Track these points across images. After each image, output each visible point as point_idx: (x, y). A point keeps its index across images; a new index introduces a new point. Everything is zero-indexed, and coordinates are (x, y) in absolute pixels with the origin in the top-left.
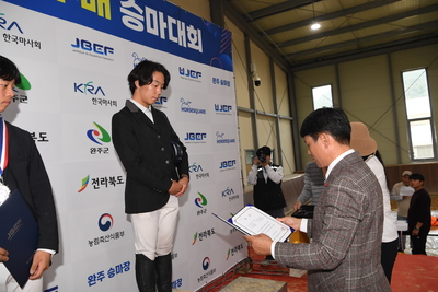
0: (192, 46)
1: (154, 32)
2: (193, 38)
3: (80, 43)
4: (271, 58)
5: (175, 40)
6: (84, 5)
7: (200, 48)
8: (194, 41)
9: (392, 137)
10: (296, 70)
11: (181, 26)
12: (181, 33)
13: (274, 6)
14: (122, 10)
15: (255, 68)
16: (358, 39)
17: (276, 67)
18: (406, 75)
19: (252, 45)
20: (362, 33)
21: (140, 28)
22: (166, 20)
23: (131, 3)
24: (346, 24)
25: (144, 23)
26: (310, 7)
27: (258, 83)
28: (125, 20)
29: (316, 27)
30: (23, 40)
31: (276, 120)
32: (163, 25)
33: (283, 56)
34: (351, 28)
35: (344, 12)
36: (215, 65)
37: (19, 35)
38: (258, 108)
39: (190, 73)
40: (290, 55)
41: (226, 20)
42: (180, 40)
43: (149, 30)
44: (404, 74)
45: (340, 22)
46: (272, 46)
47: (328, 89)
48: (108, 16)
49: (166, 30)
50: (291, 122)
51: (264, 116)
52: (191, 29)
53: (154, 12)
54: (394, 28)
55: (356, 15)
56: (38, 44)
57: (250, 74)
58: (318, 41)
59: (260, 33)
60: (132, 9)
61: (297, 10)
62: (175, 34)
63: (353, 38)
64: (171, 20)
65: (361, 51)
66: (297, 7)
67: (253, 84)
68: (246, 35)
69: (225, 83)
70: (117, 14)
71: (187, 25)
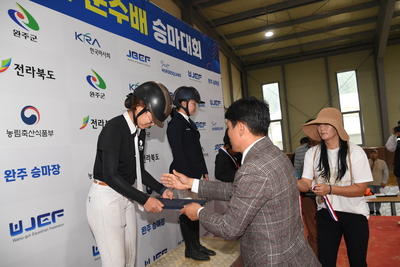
0: (195, 54)
1: (172, 43)
2: (194, 47)
3: (132, 54)
4: (228, 59)
5: (184, 49)
6: (133, 25)
7: (200, 56)
8: (196, 50)
10: (249, 68)
11: (188, 38)
12: (189, 44)
13: (233, 16)
14: (154, 28)
16: (301, 45)
17: (232, 67)
18: (340, 76)
20: (305, 40)
21: (164, 42)
22: (179, 35)
23: (158, 22)
24: (293, 32)
25: (167, 37)
26: (264, 17)
28: (156, 35)
29: (269, 34)
30: (101, 53)
32: (178, 38)
33: (238, 57)
34: (296, 35)
35: (292, 22)
36: (210, 69)
37: (99, 49)
39: (195, 75)
40: (243, 56)
42: (188, 50)
43: (170, 43)
44: (339, 75)
45: (288, 30)
46: (230, 48)
47: (275, 86)
48: (146, 33)
49: (180, 42)
52: (194, 40)
53: (172, 29)
54: (331, 36)
55: (301, 25)
56: (108, 55)
58: (269, 45)
59: (221, 37)
60: (159, 27)
61: (253, 19)
62: (185, 46)
63: (298, 43)
64: (182, 34)
65: (303, 55)
66: (253, 17)
69: (216, 83)
70: (151, 31)
71: (192, 38)
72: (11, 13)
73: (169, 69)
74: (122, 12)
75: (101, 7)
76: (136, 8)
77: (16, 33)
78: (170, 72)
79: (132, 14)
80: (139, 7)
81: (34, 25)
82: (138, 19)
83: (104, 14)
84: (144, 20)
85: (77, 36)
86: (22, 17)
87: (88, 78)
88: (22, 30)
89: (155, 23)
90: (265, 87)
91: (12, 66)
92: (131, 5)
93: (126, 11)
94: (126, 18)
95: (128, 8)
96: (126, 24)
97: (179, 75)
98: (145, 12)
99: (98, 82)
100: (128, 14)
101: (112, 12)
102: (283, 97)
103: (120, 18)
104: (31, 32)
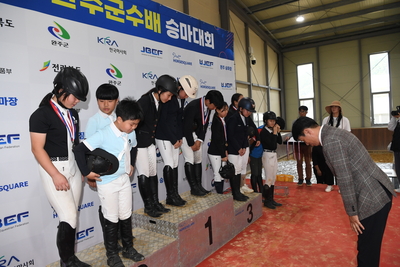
0: (207, 45)
1: (185, 38)
2: (208, 39)
3: (146, 50)
4: (265, 42)
5: (197, 42)
6: (147, 27)
7: (212, 46)
8: (209, 42)
9: (358, 106)
10: (285, 51)
11: (201, 32)
12: (201, 37)
14: (167, 27)
15: (252, 51)
16: (335, 28)
17: (268, 48)
18: (373, 58)
19: (251, 32)
20: (338, 23)
21: (177, 37)
22: (192, 30)
23: (172, 21)
24: (326, 16)
25: (179, 33)
26: (293, 4)
27: (254, 62)
28: (169, 33)
29: (300, 19)
30: (118, 51)
31: (267, 90)
32: (190, 33)
33: (274, 40)
34: (329, 19)
35: (323, 7)
36: (223, 56)
37: (117, 48)
38: (254, 81)
39: (206, 62)
40: (280, 39)
41: (231, 13)
42: (200, 42)
43: (182, 37)
45: (320, 14)
47: (309, 67)
48: (160, 32)
49: (192, 36)
50: (280, 92)
51: (258, 87)
52: (207, 34)
53: (185, 26)
54: (364, 20)
55: (333, 10)
56: (125, 52)
57: (248, 55)
58: (303, 29)
59: (257, 23)
60: (172, 25)
61: (286, 5)
62: (197, 39)
63: (331, 26)
64: (195, 29)
65: (338, 37)
67: (250, 63)
68: (246, 25)
69: (229, 68)
70: (164, 30)
71: (205, 31)
72: (50, 29)
73: (181, 59)
74: (138, 17)
75: (120, 16)
76: (150, 12)
77: (54, 43)
78: (181, 62)
79: (147, 18)
80: (153, 11)
81: (66, 35)
82: (153, 21)
83: (122, 21)
84: (158, 22)
85: (99, 40)
86: (57, 31)
87: (108, 71)
88: (57, 40)
89: (168, 23)
90: (299, 68)
91: (51, 66)
92: (146, 11)
93: (141, 16)
94: (142, 22)
95: (143, 13)
96: (141, 27)
97: (190, 64)
98: (158, 15)
99: (116, 73)
100: (143, 18)
101: (128, 18)
102: (316, 77)
103: (136, 22)
104: (64, 41)
